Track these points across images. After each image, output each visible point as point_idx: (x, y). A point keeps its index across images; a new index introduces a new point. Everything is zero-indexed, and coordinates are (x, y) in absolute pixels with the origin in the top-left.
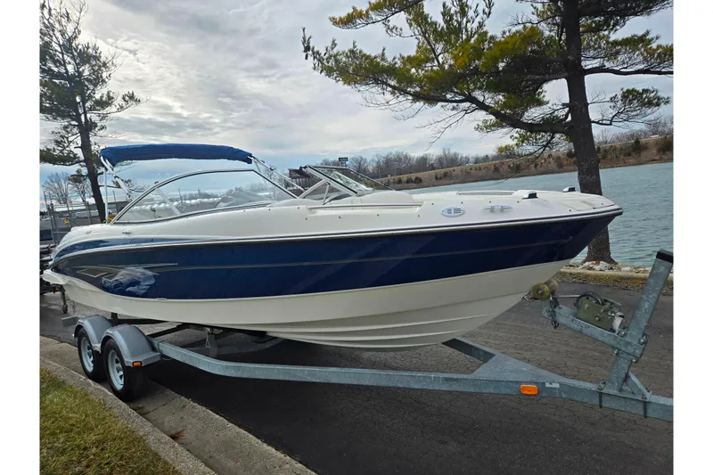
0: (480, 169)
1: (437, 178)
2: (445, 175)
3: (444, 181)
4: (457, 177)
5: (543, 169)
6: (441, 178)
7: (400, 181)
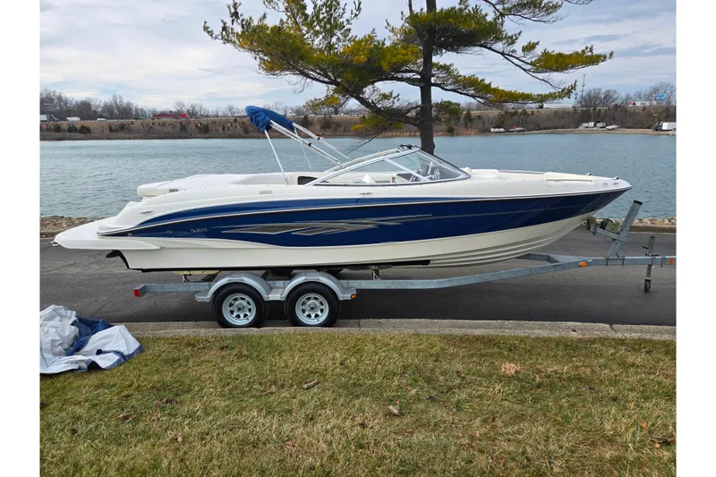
0: (164, 124)
1: (111, 130)
2: (122, 127)
3: (120, 134)
4: (138, 131)
5: (230, 132)
6: (117, 131)
7: (58, 129)
